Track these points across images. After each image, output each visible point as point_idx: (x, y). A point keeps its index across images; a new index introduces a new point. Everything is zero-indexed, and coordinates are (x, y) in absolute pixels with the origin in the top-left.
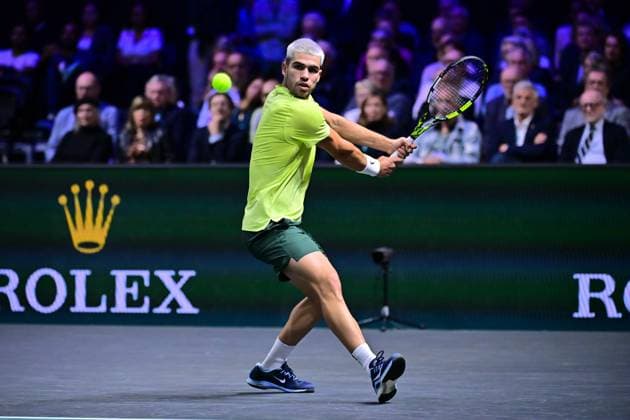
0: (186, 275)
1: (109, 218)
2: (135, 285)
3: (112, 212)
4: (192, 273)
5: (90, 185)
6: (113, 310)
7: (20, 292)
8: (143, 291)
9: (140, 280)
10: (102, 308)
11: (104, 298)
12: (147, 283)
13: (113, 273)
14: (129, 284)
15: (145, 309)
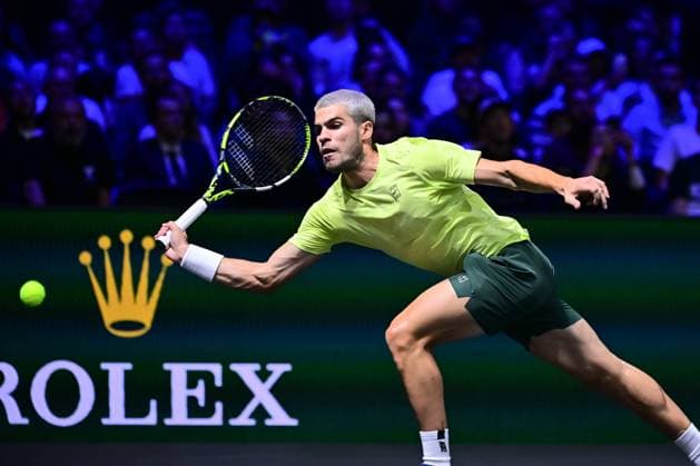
0: (278, 370)
1: (159, 285)
2: (201, 384)
3: (162, 276)
4: (287, 367)
5: (126, 237)
6: (168, 422)
7: (22, 395)
8: (212, 394)
9: (208, 377)
10: (151, 419)
11: (153, 404)
12: (218, 382)
13: (167, 366)
14: (191, 384)
15: (216, 420)
